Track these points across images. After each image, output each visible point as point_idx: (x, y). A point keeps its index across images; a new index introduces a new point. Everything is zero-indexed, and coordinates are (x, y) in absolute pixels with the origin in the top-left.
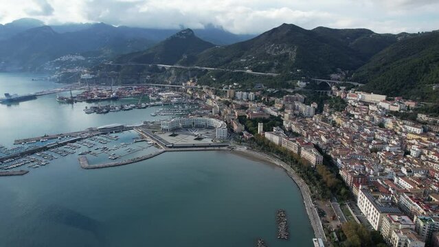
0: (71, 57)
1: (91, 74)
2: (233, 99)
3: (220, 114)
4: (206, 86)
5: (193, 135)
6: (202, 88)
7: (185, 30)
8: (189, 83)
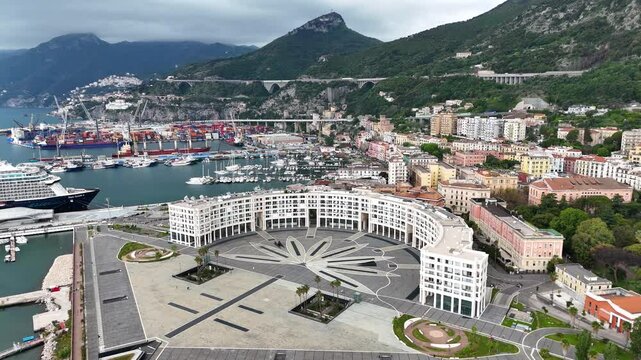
0: (117, 80)
1: (127, 101)
2: (450, 139)
3: (412, 179)
4: (367, 117)
5: (298, 272)
6: (357, 122)
7: (326, 16)
8: (327, 114)
